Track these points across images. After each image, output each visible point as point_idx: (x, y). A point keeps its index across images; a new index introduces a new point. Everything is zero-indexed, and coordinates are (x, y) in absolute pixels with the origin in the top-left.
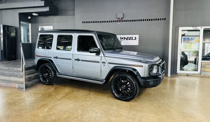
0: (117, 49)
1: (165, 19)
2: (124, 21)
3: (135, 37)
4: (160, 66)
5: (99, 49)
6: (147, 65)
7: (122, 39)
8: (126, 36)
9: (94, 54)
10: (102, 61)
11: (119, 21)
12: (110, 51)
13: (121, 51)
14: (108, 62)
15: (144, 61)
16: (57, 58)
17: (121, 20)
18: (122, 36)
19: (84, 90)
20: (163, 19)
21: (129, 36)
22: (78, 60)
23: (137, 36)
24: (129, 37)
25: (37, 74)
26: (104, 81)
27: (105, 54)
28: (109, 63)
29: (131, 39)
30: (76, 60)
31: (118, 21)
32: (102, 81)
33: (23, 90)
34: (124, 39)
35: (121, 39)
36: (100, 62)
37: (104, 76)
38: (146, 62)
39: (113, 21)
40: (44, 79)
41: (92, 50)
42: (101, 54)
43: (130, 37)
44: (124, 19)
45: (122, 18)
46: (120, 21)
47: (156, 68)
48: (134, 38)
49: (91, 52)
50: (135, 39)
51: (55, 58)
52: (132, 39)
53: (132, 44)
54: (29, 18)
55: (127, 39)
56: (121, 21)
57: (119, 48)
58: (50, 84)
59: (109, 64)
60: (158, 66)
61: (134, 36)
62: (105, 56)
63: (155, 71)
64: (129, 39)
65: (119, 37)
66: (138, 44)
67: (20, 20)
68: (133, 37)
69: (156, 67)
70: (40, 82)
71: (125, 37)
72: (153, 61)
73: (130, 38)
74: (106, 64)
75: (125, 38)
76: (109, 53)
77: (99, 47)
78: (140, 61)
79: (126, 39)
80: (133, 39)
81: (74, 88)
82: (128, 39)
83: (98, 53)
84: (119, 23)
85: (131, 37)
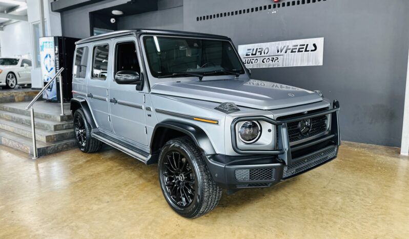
2: (286, 4)
3: (314, 45)
7: (281, 52)
8: (291, 43)
10: (146, 105)
11: (274, 6)
14: (155, 108)
16: (91, 96)
17: (278, 3)
18: (282, 44)
21: (299, 42)
22: (115, 101)
24: (297, 46)
26: (150, 157)
28: (158, 111)
29: (304, 50)
30: (111, 101)
31: (272, 6)
33: (33, 158)
34: (286, 52)
35: (278, 52)
36: (143, 107)
39: (261, 8)
41: (123, 77)
42: (145, 87)
43: (301, 45)
44: (286, 0)
46: (277, 6)
47: (270, 131)
48: (311, 47)
50: (314, 48)
51: (89, 96)
52: (306, 51)
53: (306, 64)
54: (112, 20)
55: (293, 49)
56: (279, 6)
61: (310, 42)
62: (152, 91)
64: (299, 51)
67: (93, 26)
68: (307, 45)
69: (267, 126)
71: (288, 46)
73: (299, 49)
75: (288, 49)
79: (290, 51)
80: (307, 49)
82: (297, 50)
84: (274, 11)
85: (304, 45)
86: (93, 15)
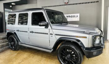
0: (63, 23)
1: (98, 2)
2: (69, 5)
4: (102, 37)
5: (47, 23)
6: (91, 36)
7: (68, 17)
8: (70, 15)
9: (44, 27)
10: (50, 33)
12: (57, 24)
13: (67, 25)
14: (55, 34)
15: (88, 32)
16: (18, 31)
17: (67, 4)
18: (68, 15)
19: (38, 55)
20: (96, 2)
21: (73, 15)
22: (32, 32)
23: (78, 15)
25: (7, 42)
26: (52, 50)
27: (52, 26)
30: (31, 32)
32: (51, 50)
36: (48, 34)
37: (52, 46)
38: (90, 34)
39: (62, 5)
40: (12, 46)
41: (42, 24)
42: (49, 27)
44: (69, 3)
45: (68, 3)
47: (99, 39)
49: (40, 26)
51: (17, 31)
53: (75, 20)
54: (11, 6)
57: (64, 23)
58: (15, 50)
59: (56, 36)
60: (101, 36)
61: (76, 15)
62: (53, 28)
63: (97, 41)
65: (65, 15)
66: (79, 20)
67: (5, 7)
69: (98, 37)
70: (9, 48)
72: (96, 32)
74: (53, 36)
75: (70, 16)
76: (56, 26)
77: (47, 21)
78: (84, 32)
80: (75, 17)
81: (31, 53)
82: (72, 17)
83: (47, 26)
84: (65, 6)
86: (5, 4)
